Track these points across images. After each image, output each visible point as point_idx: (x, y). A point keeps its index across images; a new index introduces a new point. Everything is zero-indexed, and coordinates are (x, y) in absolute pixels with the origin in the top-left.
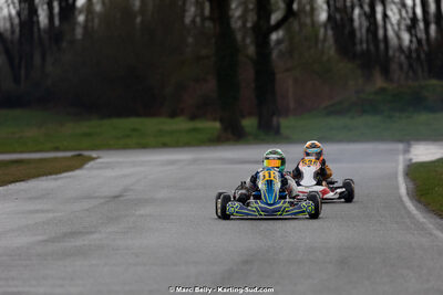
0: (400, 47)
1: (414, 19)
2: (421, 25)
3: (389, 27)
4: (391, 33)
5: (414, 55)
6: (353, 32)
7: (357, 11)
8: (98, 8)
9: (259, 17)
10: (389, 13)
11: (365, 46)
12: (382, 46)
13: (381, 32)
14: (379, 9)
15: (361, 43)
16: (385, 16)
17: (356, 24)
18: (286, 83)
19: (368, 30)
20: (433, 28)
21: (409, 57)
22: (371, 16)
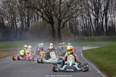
0: (80, 32)
1: (83, 27)
2: (84, 28)
4: (79, 29)
7: (74, 26)
8: (33, 25)
10: (79, 26)
12: (77, 31)
13: (77, 29)
15: (74, 31)
16: (78, 26)
17: (74, 28)
18: (63, 37)
21: (82, 33)
22: (76, 27)
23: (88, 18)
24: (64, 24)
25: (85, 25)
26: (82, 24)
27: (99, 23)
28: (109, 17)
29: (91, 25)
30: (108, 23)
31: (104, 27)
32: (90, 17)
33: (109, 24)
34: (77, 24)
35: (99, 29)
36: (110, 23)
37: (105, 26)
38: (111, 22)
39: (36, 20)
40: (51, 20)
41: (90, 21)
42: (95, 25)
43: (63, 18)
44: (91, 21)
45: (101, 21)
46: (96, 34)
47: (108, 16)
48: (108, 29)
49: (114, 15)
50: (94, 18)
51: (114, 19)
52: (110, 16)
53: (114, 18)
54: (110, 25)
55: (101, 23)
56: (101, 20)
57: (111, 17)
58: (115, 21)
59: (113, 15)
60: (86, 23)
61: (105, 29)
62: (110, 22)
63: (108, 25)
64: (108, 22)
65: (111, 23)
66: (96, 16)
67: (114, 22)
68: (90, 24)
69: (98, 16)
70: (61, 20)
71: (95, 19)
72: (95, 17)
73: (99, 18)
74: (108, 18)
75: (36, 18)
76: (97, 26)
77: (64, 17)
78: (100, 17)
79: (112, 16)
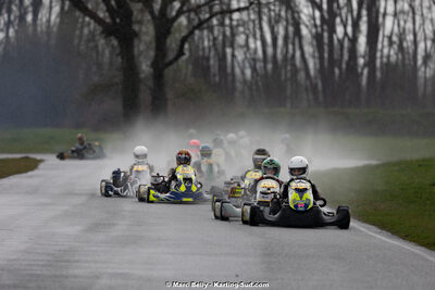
0: (245, 82)
1: (254, 60)
2: (259, 65)
3: (236, 64)
4: (237, 71)
5: (254, 87)
6: (209, 67)
9: (156, 56)
10: (236, 53)
11: (217, 79)
12: (230, 78)
13: (229, 70)
14: (229, 51)
15: (215, 75)
16: (233, 56)
17: (212, 62)
19: (220, 66)
20: (270, 66)
21: (250, 89)
23: (283, 13)
24: (184, 40)
25: (270, 50)
26: (252, 45)
27: (336, 41)
28: (385, 15)
29: (298, 54)
30: (379, 46)
31: (361, 61)
32: (293, 12)
33: (386, 51)
34: (228, 44)
35: (337, 71)
36: (391, 43)
37: (364, 57)
38: (395, 39)
39: (29, 18)
40: (118, 20)
41: (291, 29)
42: (317, 54)
43: (180, 12)
44: (298, 32)
45: (346, 34)
46: (321, 97)
47: (382, 10)
48: (378, 74)
49: (412, 7)
50: (314, 19)
51: (409, 25)
52: (390, 9)
53: (410, 19)
54: (389, 56)
55: (346, 44)
56: (345, 26)
57: (395, 15)
58: (415, 35)
59: (406, 7)
60: (275, 39)
61: (366, 71)
62: (390, 38)
63: (379, 54)
64: (380, 38)
65: (395, 46)
66: (325, 6)
67: (410, 37)
68: (294, 44)
69: (335, 5)
70: (168, 20)
71: (318, 22)
72: (317, 14)
73: (338, 20)
74: (381, 19)
75: (30, 9)
76: (326, 55)
77: (185, 8)
78: (344, 11)
79: (403, 12)
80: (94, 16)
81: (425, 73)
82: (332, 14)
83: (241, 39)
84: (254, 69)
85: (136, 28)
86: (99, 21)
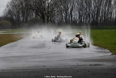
25: (60, 20)
32: (62, 15)
35: (67, 22)
37: (70, 20)
38: (74, 18)
39: (31, 16)
41: (62, 17)
45: (68, 17)
47: (72, 15)
49: (76, 14)
50: (65, 16)
51: (76, 16)
55: (68, 19)
57: (74, 15)
61: (71, 22)
63: (72, 20)
64: (72, 18)
67: (76, 18)
68: (62, 19)
76: (66, 20)
80: (40, 16)
81: (78, 22)
82: (67, 15)
83: (56, 18)
84: (58, 22)
85: (45, 17)
86: (41, 17)
